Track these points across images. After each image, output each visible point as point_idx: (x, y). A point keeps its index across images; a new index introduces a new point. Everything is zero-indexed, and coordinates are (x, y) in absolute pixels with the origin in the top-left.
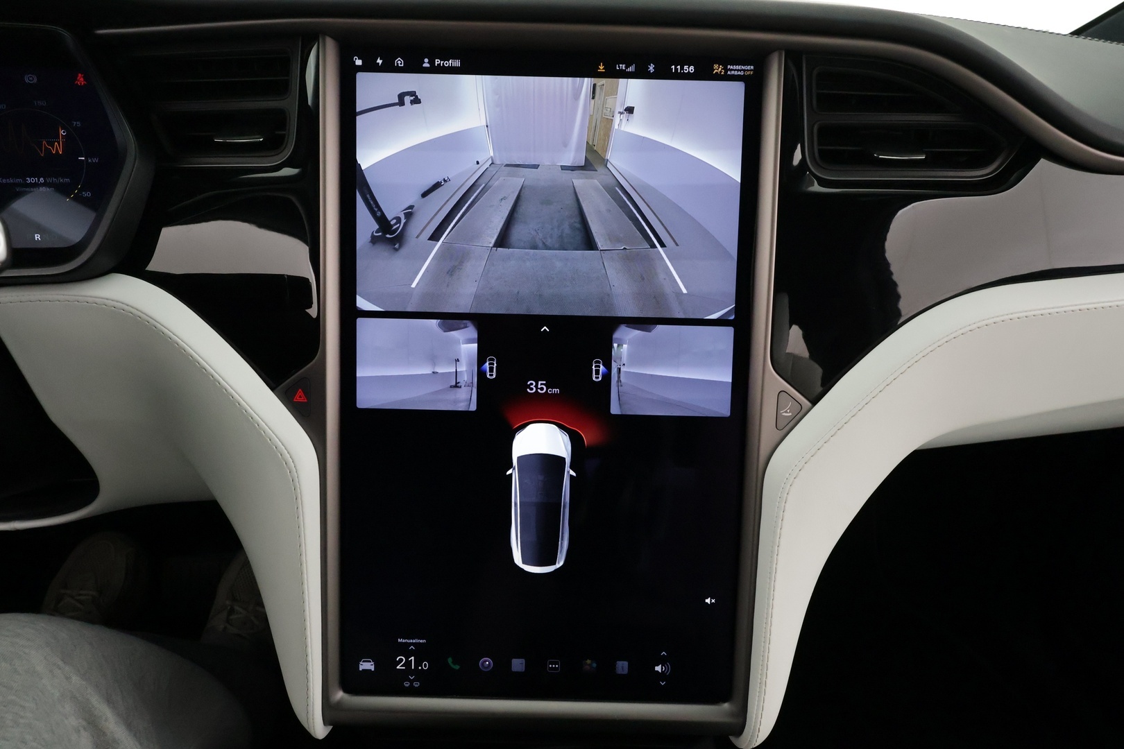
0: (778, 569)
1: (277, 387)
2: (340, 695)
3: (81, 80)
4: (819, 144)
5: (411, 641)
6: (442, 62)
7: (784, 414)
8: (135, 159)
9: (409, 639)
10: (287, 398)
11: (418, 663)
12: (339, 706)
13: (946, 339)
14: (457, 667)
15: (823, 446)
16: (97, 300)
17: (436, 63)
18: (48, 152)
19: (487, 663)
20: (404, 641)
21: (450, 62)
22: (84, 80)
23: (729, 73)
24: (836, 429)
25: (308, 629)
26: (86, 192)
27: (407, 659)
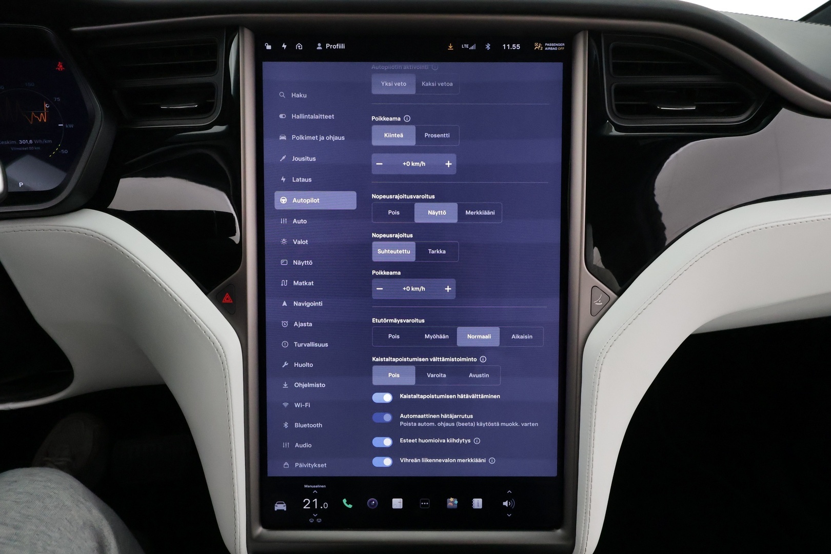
0: (596, 423)
1: (209, 292)
2: (260, 530)
3: (60, 67)
4: (615, 101)
5: (314, 487)
6: (331, 46)
7: (597, 304)
8: (102, 121)
9: (313, 485)
10: (217, 301)
11: (320, 504)
12: (259, 539)
13: (718, 244)
14: (350, 506)
15: (627, 327)
16: (72, 229)
17: (327, 46)
18: (36, 120)
19: (373, 502)
20: (309, 487)
21: (337, 45)
22: (63, 67)
23: (546, 49)
24: (637, 314)
25: (235, 478)
26: (64, 149)
27: (311, 501)
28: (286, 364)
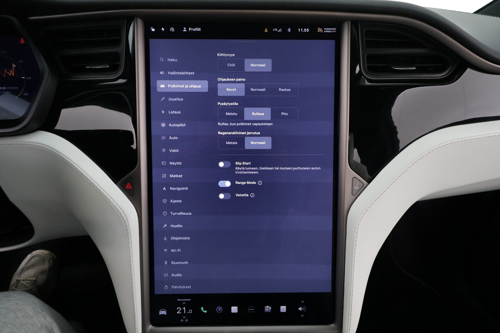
1: (117, 182)
2: (151, 327)
3: (22, 41)
4: (367, 64)
5: (184, 300)
6: (192, 29)
7: (355, 188)
8: (48, 76)
9: (183, 299)
10: (123, 187)
11: (187, 310)
14: (206, 312)
16: (31, 143)
17: (189, 29)
18: (7, 75)
19: (220, 309)
20: (180, 300)
21: (196, 29)
22: (24, 41)
23: (325, 31)
24: (380, 194)
25: (135, 296)
26: (26, 93)
27: (182, 309)
28: (165, 225)
